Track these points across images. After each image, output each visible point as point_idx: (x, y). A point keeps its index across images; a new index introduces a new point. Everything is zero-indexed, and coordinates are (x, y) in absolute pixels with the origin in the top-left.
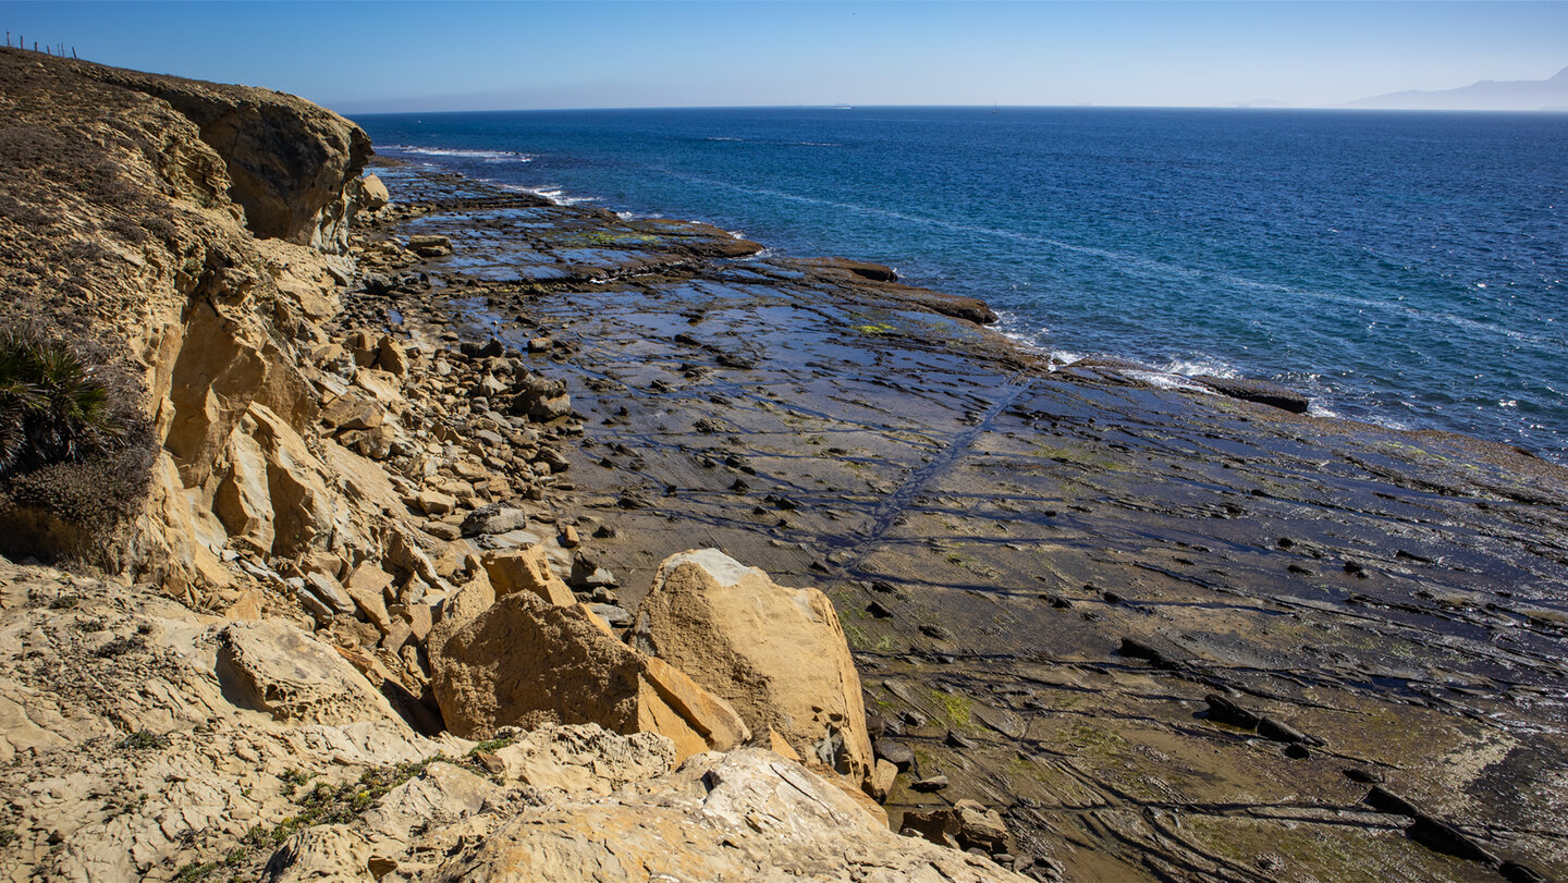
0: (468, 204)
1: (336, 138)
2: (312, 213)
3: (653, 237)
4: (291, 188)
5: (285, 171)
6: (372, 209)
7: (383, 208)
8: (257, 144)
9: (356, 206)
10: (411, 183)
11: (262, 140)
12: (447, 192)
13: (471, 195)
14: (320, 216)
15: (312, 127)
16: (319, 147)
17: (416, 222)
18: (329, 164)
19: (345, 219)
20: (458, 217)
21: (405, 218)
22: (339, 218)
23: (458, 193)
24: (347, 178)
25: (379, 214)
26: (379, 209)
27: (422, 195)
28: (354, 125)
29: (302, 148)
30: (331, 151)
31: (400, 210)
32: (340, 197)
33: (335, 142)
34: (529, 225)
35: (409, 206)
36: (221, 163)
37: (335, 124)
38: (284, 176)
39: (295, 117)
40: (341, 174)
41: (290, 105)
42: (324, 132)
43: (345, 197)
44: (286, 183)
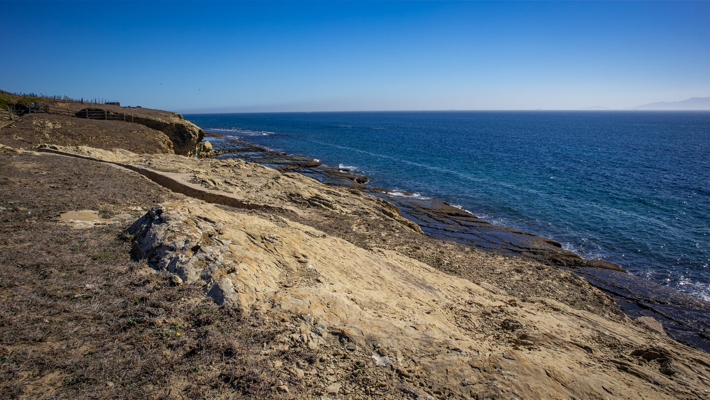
0: (239, 150)
1: (195, 132)
2: (187, 152)
3: (289, 161)
4: (182, 145)
5: (181, 141)
6: (206, 152)
7: (210, 151)
8: (174, 134)
9: (200, 150)
10: (222, 143)
11: (175, 133)
12: (233, 146)
13: (241, 147)
14: (189, 153)
15: (188, 129)
16: (190, 135)
17: (220, 156)
18: (192, 139)
19: (196, 154)
20: (234, 154)
21: (217, 154)
22: (195, 154)
23: (237, 147)
24: (197, 143)
25: (208, 153)
26: (209, 152)
27: (225, 147)
28: (200, 129)
29: (186, 135)
30: (193, 136)
31: (215, 152)
32: (195, 148)
33: (194, 133)
34: (255, 157)
35: (219, 151)
36: (172, 143)
37: (194, 128)
38: (180, 142)
39: (184, 127)
40: (196, 142)
41: (183, 123)
42: (192, 131)
43: (197, 148)
44: (181, 144)
